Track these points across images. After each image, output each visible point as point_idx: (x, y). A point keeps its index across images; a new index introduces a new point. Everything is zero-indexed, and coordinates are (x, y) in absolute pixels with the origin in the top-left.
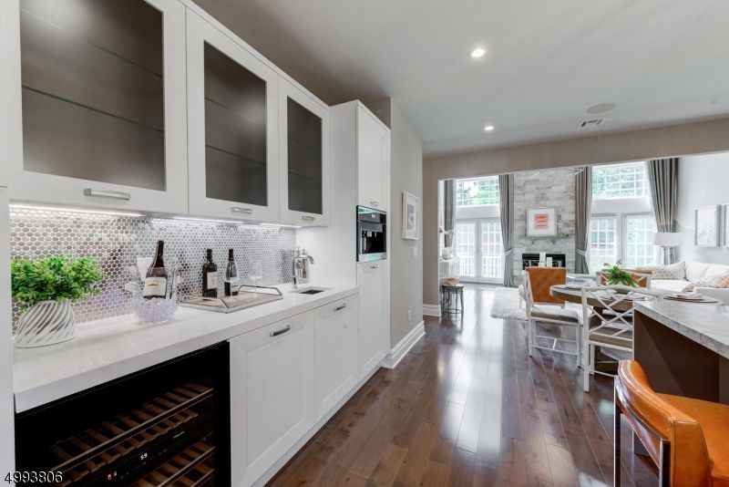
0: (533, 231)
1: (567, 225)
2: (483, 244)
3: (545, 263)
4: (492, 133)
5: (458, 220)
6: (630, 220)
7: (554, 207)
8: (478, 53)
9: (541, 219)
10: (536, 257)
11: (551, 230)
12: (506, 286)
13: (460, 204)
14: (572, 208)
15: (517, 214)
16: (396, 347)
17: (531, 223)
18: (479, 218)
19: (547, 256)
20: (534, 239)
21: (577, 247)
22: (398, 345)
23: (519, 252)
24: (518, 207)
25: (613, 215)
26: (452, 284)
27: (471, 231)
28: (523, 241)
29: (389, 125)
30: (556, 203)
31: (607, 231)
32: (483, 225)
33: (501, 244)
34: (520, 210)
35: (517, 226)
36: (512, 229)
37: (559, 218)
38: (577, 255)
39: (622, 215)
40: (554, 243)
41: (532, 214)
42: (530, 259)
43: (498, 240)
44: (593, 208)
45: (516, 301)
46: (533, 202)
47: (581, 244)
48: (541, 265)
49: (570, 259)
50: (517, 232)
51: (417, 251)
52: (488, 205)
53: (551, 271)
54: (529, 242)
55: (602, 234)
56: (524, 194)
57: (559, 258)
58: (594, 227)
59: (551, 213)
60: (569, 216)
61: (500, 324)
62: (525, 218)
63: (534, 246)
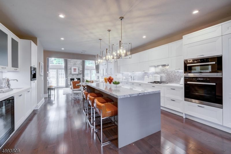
0: (73, 72)
1: (80, 71)
2: (59, 76)
3: (76, 80)
4: (63, 50)
5: (50, 68)
6: (92, 70)
7: (78, 67)
8: (62, 39)
9: (75, 69)
10: (74, 79)
11: (77, 72)
12: (66, 87)
13: (51, 63)
14: (82, 68)
15: (69, 68)
16: (39, 104)
17: (73, 70)
18: (57, 68)
19: (76, 79)
20: (73, 75)
21: (83, 77)
22: (39, 103)
23: (69, 78)
24: (69, 66)
25: (89, 69)
26: (51, 87)
27: (55, 72)
28: (70, 75)
29: (37, 45)
30: (78, 66)
31: (88, 73)
32: (59, 70)
33: (64, 76)
34: (69, 67)
35: (69, 71)
36: (68, 71)
37: (79, 69)
38: (83, 78)
39: (90, 69)
40: (78, 75)
41: (73, 68)
42: (72, 79)
43: (63, 75)
44: (86, 68)
45: (69, 90)
46: (73, 65)
47: (83, 76)
48: (75, 81)
49: (81, 79)
50: (69, 73)
51: (43, 78)
52: (61, 65)
53: (77, 82)
54: (72, 75)
55: (87, 74)
56: (70, 63)
57: (79, 79)
58: (86, 72)
59: (77, 68)
60: (81, 69)
61: (65, 96)
62: (71, 69)
63: (73, 77)
